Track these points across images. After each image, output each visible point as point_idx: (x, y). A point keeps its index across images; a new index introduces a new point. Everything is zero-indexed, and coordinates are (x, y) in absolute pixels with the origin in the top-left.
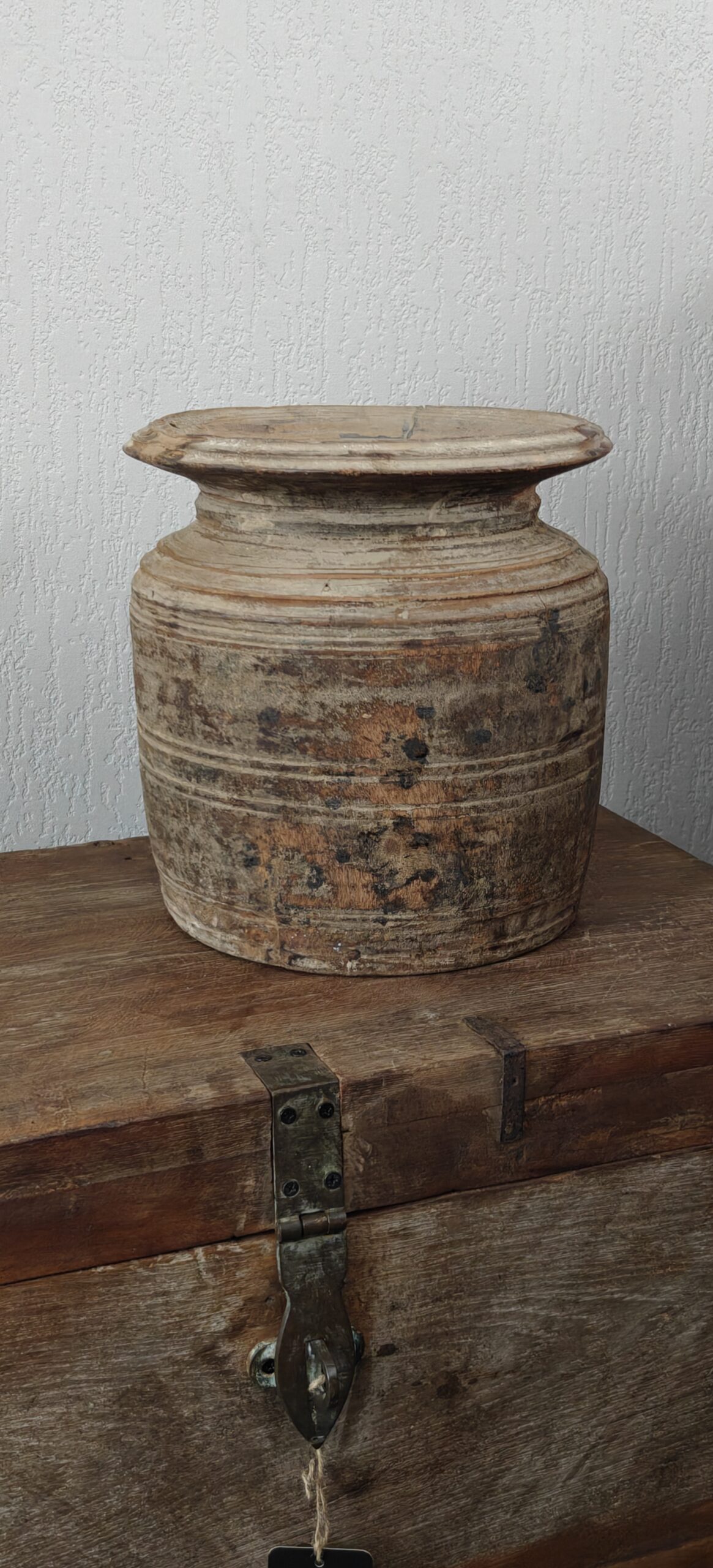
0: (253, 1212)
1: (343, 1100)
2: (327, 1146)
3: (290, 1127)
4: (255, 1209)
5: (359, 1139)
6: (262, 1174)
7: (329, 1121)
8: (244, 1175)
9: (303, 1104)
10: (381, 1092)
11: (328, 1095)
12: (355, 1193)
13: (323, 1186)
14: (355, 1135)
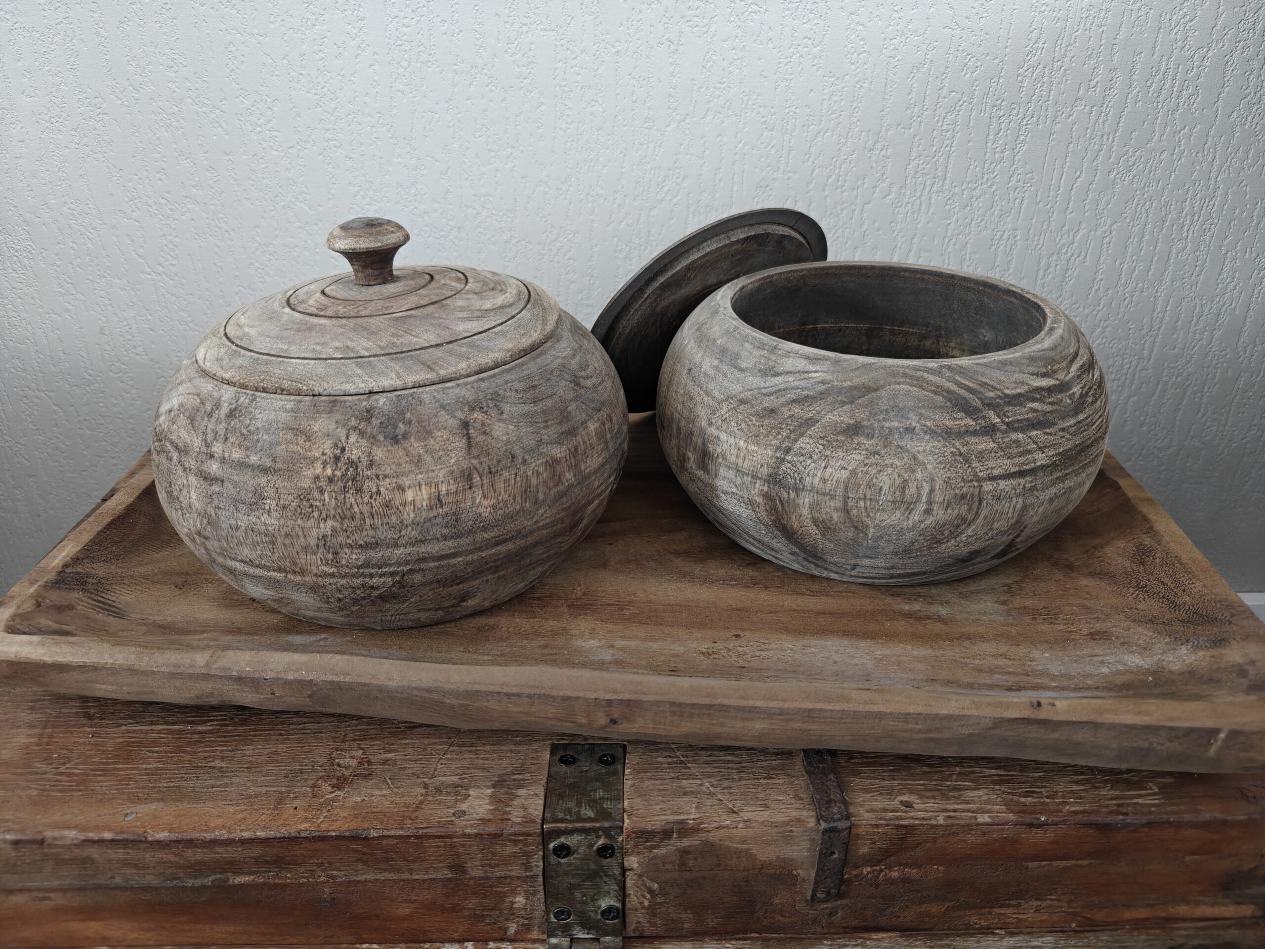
0: (523, 925)
1: (627, 844)
2: (606, 882)
3: (563, 861)
4: (526, 922)
5: (644, 878)
6: (534, 894)
7: (609, 860)
8: (513, 893)
9: (579, 842)
10: (672, 842)
11: (608, 836)
12: (639, 922)
13: (599, 917)
14: (640, 876)
